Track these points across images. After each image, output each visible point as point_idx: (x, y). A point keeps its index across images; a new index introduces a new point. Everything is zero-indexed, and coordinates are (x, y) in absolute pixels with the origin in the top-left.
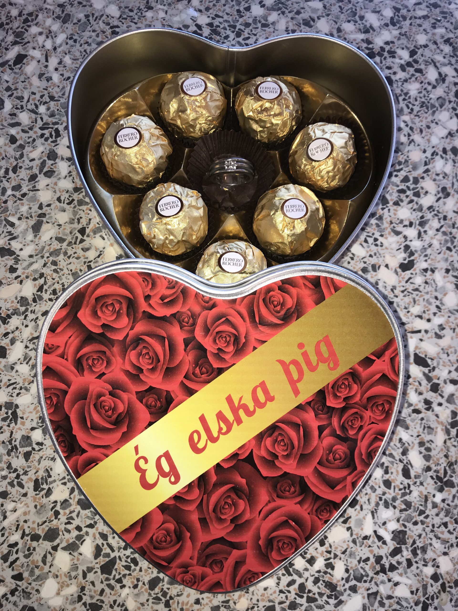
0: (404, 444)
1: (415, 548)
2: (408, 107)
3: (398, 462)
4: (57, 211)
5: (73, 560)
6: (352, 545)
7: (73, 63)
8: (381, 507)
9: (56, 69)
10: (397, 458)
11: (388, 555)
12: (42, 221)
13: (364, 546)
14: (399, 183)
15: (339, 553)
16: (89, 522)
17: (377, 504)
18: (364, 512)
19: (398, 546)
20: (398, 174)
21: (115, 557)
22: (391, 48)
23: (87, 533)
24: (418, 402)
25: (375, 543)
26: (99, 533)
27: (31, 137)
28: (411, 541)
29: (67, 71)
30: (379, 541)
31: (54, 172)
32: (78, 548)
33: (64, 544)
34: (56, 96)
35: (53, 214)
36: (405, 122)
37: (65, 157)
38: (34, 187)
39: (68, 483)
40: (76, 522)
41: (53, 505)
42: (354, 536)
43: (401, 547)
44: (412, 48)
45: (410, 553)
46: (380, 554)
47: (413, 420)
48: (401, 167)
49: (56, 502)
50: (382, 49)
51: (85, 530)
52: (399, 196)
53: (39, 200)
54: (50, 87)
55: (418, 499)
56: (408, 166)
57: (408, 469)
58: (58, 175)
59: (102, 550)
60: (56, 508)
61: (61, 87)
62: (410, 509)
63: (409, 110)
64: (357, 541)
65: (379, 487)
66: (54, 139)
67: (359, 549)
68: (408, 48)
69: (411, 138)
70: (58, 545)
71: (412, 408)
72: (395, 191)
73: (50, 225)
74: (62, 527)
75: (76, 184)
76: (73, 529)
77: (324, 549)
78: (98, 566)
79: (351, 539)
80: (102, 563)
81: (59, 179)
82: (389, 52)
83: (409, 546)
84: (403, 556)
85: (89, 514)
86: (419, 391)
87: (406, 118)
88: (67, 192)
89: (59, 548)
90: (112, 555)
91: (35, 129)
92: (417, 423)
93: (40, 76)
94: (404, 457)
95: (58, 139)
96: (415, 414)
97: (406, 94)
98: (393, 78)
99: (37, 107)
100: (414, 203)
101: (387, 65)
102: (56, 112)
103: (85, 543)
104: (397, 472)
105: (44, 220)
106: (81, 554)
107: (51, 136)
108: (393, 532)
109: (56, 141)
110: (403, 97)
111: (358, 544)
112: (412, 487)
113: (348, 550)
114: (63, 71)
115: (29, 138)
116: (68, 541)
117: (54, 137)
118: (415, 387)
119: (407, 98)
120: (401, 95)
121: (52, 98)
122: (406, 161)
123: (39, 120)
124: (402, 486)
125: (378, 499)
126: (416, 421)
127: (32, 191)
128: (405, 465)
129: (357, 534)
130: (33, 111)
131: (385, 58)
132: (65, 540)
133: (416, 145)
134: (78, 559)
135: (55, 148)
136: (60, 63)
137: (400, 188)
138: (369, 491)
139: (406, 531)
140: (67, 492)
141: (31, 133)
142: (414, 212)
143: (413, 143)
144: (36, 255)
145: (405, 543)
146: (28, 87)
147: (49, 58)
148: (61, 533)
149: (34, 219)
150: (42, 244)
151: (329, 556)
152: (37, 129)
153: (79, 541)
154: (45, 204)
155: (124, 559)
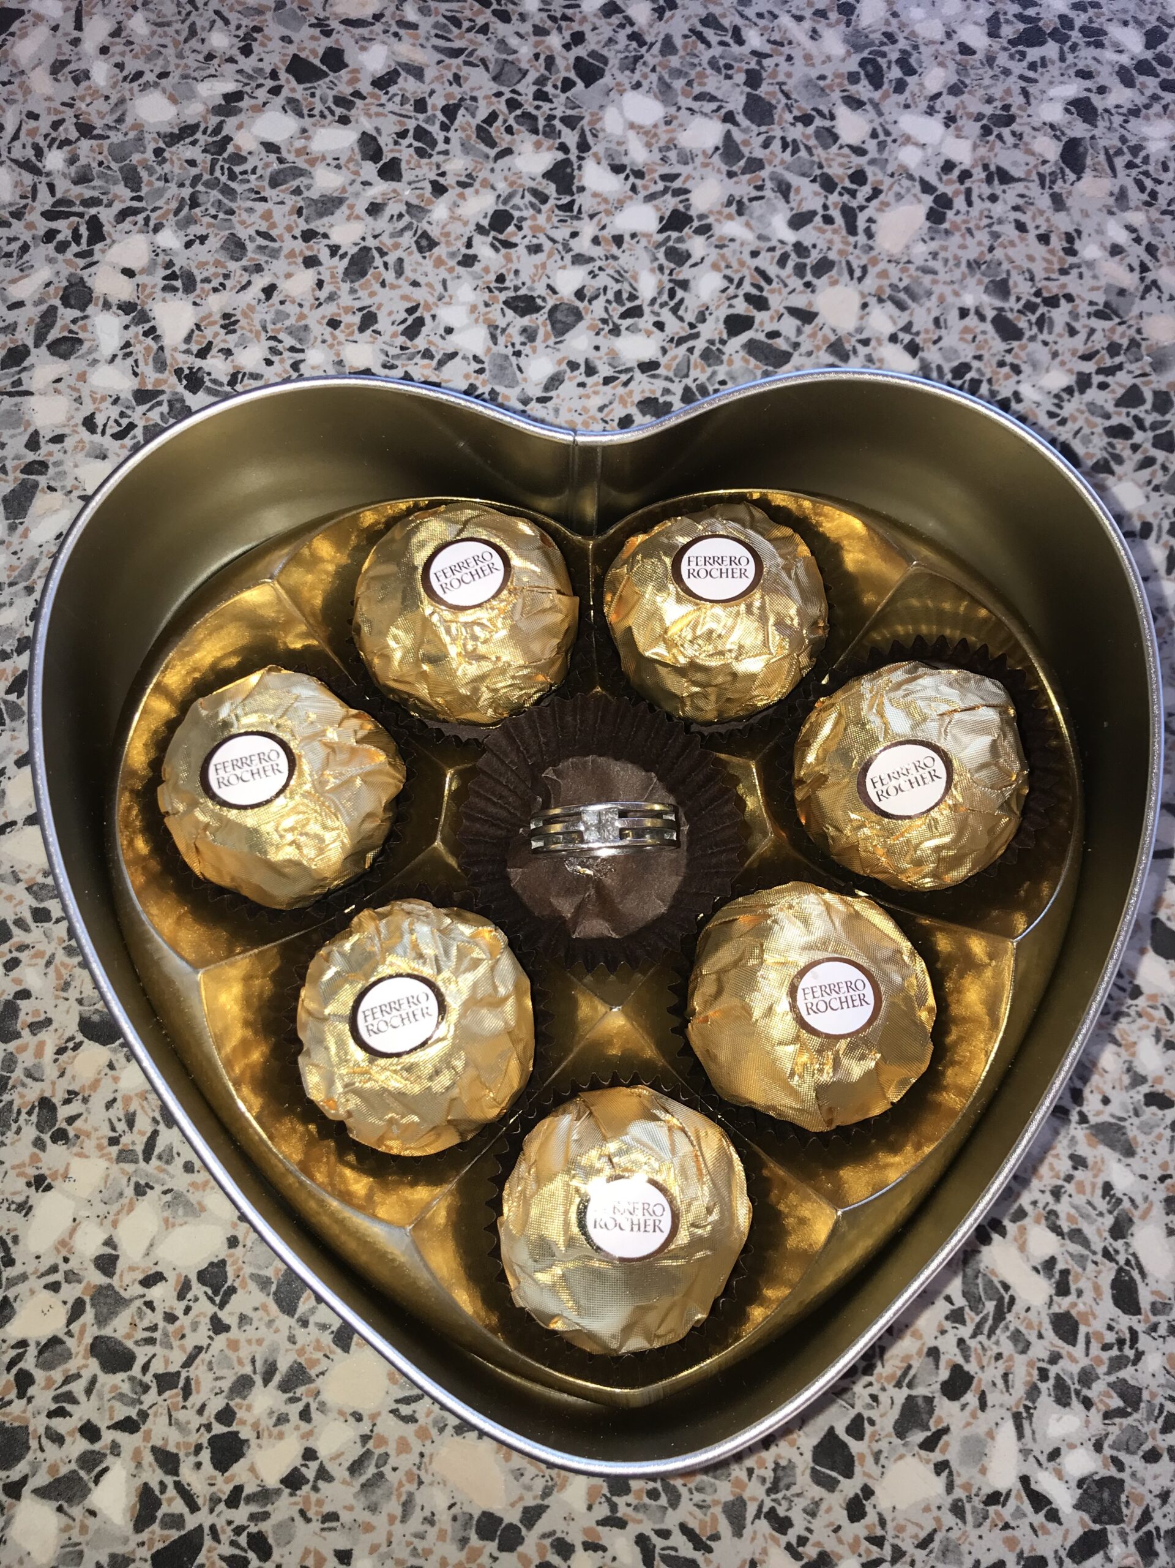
0: (1119, 1201)
1: (1149, 1533)
2: (1142, 188)
3: (1099, 1258)
4: (80, 456)
5: (66, 1529)
6: (949, 1519)
7: (153, 33)
8: (1046, 1401)
9: (104, 50)
10: (1098, 1245)
11: (1063, 1554)
12: (36, 485)
13: (988, 1523)
14: (1110, 407)
15: (907, 1545)
16: (123, 1412)
17: (1033, 1392)
18: (991, 1415)
19: (1097, 1527)
20: (1109, 380)
21: (200, 1528)
22: (1091, 20)
23: (115, 1449)
24: (1161, 1072)
25: (1024, 1515)
26: (154, 1450)
27: (16, 239)
28: (1138, 1512)
29: (136, 57)
30: (1037, 1510)
31: (80, 341)
32: (85, 1492)
33: (41, 1479)
34: (98, 123)
35: (68, 466)
36: (1130, 229)
37: (114, 301)
38: (19, 383)
39: (64, 1286)
40: (83, 1411)
41: (13, 1353)
42: (959, 1493)
43: (1104, 1531)
44: (1153, 22)
45: (1132, 1548)
46: (1039, 1552)
47: (1147, 1129)
48: (1117, 360)
49: (23, 1344)
50: (1066, 21)
51: (108, 1436)
52: (1111, 445)
53: (28, 424)
54: (82, 99)
55: (1162, 1379)
56: (1137, 360)
57: (1132, 1280)
58: (90, 351)
59: (158, 1504)
60: (22, 1365)
61: (113, 100)
62: (1136, 1409)
63: (1145, 197)
64: (968, 1507)
65: (1040, 1336)
66: (84, 246)
67: (974, 1533)
68: (1140, 23)
69: (1150, 276)
70: (24, 1480)
71: (1145, 1089)
72: (1099, 430)
73: (59, 495)
74: (38, 1425)
75: (143, 382)
76: (71, 1433)
77: (859, 1529)
78: (146, 1553)
79: (948, 1501)
80: (159, 1546)
81: (95, 362)
82: (1084, 30)
83: (1128, 1527)
84: (1109, 1560)
85: (126, 1388)
86: (1165, 1036)
87: (1138, 218)
88: (116, 401)
89: (26, 1491)
90: (191, 1522)
91: (29, 217)
92: (1160, 1137)
93: (57, 68)
94: (1119, 1244)
95: (98, 247)
96: (1154, 1109)
97: (1136, 150)
98: (1097, 101)
99: (39, 152)
100: (1157, 466)
101: (1081, 66)
102: (96, 169)
103: (106, 1479)
104: (1097, 1288)
105: (42, 480)
106: (93, 1513)
107: (76, 237)
108: (1080, 1483)
109: (90, 253)
110: (1128, 157)
111: (969, 1517)
112: (1144, 1342)
113: (938, 1537)
114: (123, 54)
115: (10, 240)
116: (53, 1469)
117: (84, 241)
118: (1153, 1025)
119: (1138, 161)
120: (1119, 152)
121: (85, 130)
122: (1134, 344)
123: (43, 191)
124: (1110, 1337)
125: (1035, 1372)
126: (1157, 1131)
127: (11, 394)
128: (1120, 1270)
129: (967, 1486)
130: (26, 165)
131: (1074, 48)
132: (45, 1467)
133: (1165, 297)
134: (84, 1529)
135: (85, 274)
136: (116, 33)
137: (1115, 421)
138: (1007, 1347)
139: (1122, 1481)
140: (61, 1314)
141: (17, 227)
142: (1154, 495)
143: (1155, 292)
144: (11, 584)
145: (1118, 1519)
146: (19, 96)
147: (85, 19)
148: (33, 1444)
149: (11, 477)
150: (30, 551)
151: (875, 1552)
152: (34, 216)
153: (89, 1471)
154: (46, 434)
155: (227, 1535)
